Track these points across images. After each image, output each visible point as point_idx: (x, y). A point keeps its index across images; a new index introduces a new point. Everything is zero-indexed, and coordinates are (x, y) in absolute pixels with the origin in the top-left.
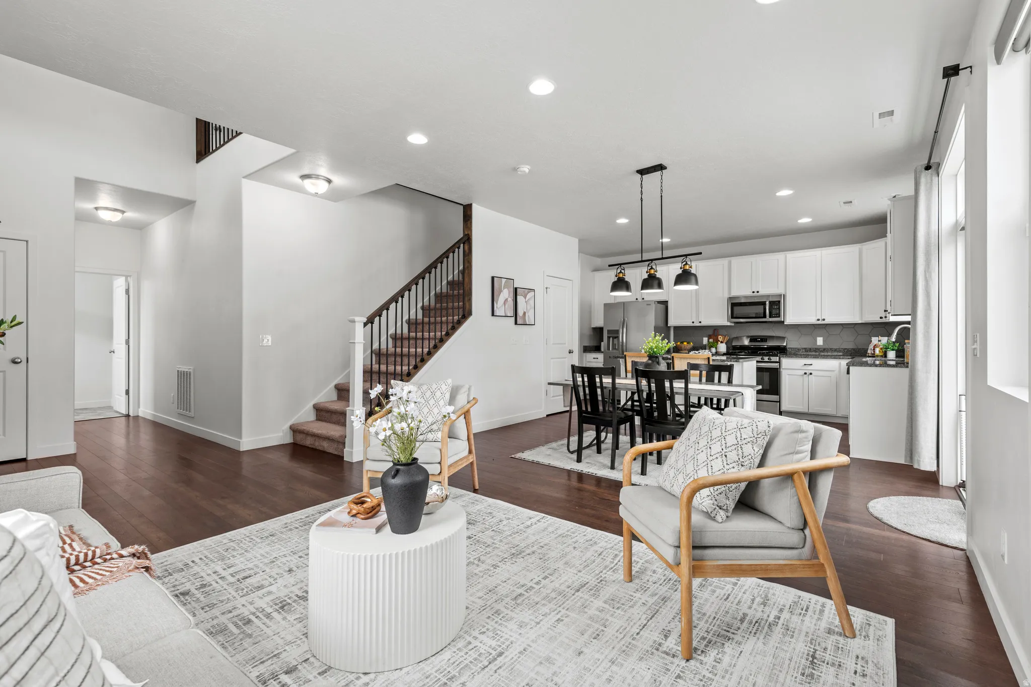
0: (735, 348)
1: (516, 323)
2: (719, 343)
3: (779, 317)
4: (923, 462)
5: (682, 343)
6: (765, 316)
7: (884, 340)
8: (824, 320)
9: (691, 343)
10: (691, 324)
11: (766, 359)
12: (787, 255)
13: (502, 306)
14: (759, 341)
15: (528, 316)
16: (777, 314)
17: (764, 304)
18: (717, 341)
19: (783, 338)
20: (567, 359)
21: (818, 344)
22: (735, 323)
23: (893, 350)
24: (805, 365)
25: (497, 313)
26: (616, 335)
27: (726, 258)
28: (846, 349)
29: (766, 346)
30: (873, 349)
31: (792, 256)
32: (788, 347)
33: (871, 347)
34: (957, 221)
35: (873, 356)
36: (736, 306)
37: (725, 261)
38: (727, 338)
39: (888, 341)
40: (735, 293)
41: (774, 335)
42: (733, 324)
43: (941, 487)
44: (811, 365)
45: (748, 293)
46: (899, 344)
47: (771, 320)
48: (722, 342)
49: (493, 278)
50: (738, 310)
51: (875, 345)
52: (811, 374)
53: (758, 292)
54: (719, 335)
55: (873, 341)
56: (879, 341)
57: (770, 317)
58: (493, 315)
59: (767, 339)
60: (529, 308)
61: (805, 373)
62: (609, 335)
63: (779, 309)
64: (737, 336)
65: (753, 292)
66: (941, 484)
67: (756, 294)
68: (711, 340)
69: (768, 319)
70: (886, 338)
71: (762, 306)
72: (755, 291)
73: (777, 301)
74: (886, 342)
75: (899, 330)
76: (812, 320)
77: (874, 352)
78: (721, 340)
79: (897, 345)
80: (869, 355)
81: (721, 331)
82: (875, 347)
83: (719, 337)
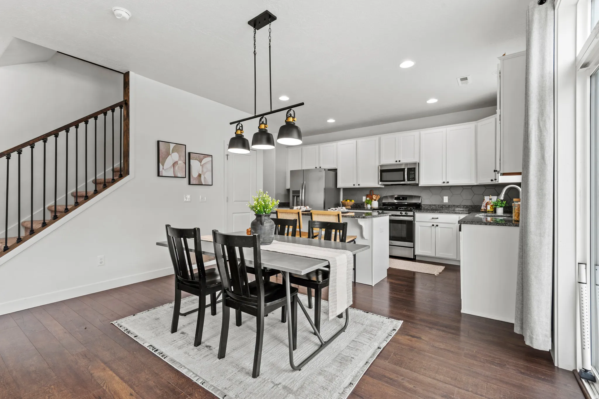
0: (384, 204)
1: (189, 184)
2: (373, 200)
3: (415, 180)
4: (536, 339)
5: (346, 200)
6: (404, 180)
7: (494, 198)
8: (448, 182)
9: (353, 201)
10: (352, 186)
11: (404, 213)
12: (421, 132)
13: (171, 167)
14: (401, 199)
15: (205, 178)
16: (413, 178)
17: (403, 170)
18: (372, 199)
19: (419, 197)
20: (250, 213)
21: (444, 202)
22: (384, 185)
23: (501, 207)
24: (433, 218)
25: (163, 173)
26: (298, 195)
27: (377, 135)
28: (465, 205)
29: (406, 203)
30: (485, 205)
31: (424, 132)
32: (422, 203)
33: (484, 204)
34: (576, 58)
35: (485, 211)
36: (384, 172)
37: (376, 138)
38: (379, 197)
39: (497, 200)
40: (384, 162)
41: (413, 195)
42: (383, 187)
43: (556, 368)
44: (438, 218)
45: (393, 162)
46: (506, 202)
47: (409, 182)
48: (375, 200)
49: (158, 142)
50: (386, 175)
51: (487, 203)
52: (437, 226)
53: (399, 161)
54: (374, 195)
55: (485, 200)
56: (490, 199)
57: (408, 180)
58: (159, 175)
59: (407, 198)
60: (205, 170)
61: (433, 225)
62: (294, 195)
63: (415, 174)
64: (387, 195)
65: (396, 161)
66: (556, 365)
67: (398, 162)
68: (368, 199)
69: (406, 182)
70: (496, 197)
71: (403, 172)
72: (398, 160)
73: (413, 168)
74: (496, 200)
75: (506, 190)
76: (439, 183)
77: (486, 208)
78: (374, 198)
79: (505, 202)
80: (483, 211)
81: (375, 192)
82: (487, 204)
83: (374, 196)
